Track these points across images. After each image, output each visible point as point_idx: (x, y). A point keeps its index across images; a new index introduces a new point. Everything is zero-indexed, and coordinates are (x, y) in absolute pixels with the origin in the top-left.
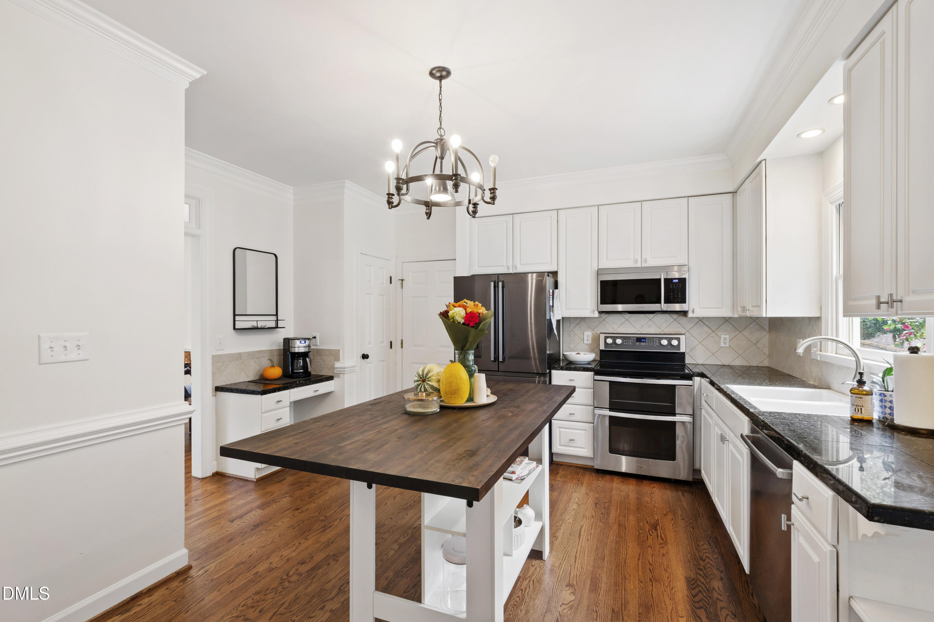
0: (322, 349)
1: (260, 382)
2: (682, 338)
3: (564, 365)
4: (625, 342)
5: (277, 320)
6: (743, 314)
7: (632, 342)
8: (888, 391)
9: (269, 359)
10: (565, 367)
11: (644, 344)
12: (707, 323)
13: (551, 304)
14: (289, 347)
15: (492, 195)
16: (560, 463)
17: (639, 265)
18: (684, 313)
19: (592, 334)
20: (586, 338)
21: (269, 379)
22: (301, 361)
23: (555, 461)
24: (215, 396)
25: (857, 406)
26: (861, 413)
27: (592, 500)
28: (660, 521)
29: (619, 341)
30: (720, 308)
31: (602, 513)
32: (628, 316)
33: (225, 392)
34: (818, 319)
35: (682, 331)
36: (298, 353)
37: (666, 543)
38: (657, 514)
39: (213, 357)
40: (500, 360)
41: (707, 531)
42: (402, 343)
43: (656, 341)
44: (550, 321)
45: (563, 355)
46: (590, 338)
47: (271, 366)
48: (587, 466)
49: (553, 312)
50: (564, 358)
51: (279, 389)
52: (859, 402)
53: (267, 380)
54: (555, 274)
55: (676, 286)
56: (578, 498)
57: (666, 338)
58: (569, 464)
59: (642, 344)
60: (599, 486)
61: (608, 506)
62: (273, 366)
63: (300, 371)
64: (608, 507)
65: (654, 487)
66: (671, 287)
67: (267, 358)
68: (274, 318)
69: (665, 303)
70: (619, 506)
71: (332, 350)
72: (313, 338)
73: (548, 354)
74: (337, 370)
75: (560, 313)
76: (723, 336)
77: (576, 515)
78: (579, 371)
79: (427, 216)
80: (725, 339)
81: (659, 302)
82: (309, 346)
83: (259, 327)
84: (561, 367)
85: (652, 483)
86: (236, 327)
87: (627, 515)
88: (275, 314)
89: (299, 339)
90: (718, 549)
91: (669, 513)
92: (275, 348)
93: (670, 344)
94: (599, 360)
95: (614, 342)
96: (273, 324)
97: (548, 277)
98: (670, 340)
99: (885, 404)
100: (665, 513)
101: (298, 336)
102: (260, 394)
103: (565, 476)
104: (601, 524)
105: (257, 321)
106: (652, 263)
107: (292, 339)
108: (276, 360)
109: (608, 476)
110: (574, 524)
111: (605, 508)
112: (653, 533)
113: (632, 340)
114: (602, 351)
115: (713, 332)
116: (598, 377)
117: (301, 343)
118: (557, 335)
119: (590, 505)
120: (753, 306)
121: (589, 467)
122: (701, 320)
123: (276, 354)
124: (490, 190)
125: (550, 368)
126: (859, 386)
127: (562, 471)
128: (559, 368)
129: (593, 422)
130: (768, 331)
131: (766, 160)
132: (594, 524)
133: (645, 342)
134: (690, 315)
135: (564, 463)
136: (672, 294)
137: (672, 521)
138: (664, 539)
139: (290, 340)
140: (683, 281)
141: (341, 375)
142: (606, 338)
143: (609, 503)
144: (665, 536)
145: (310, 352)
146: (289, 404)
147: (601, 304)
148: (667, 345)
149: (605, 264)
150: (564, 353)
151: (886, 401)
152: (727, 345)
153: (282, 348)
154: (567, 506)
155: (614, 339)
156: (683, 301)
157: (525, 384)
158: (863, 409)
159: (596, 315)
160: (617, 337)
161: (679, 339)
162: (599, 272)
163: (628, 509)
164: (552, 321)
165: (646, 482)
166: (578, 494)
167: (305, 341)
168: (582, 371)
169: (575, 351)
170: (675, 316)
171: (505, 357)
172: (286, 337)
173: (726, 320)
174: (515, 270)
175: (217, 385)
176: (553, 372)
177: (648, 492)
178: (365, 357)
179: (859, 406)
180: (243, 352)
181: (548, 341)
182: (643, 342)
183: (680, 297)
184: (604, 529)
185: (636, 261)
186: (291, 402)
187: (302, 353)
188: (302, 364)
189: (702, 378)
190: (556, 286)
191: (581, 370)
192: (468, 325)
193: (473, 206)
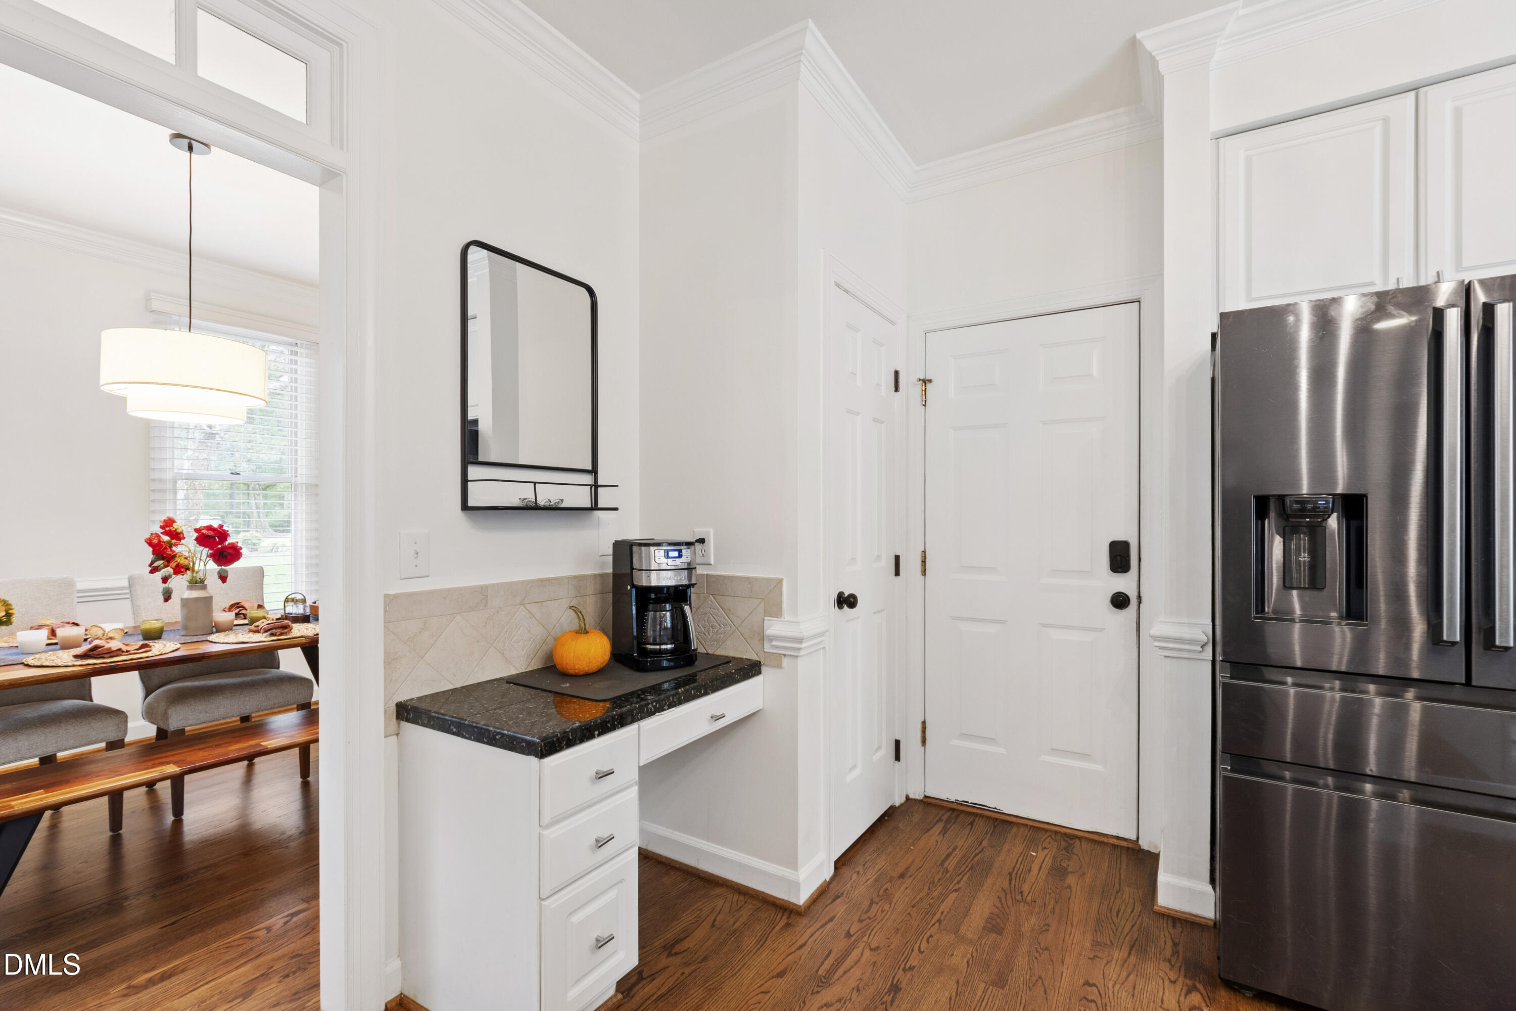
0: (724, 577)
1: (543, 686)
5: (595, 487)
9: (571, 607)
14: (632, 569)
21: (572, 672)
22: (668, 614)
24: (397, 734)
33: (423, 725)
36: (658, 589)
39: (390, 601)
42: (924, 562)
47: (575, 627)
51: (605, 727)
53: (565, 675)
62: (583, 631)
63: (663, 647)
67: (565, 603)
68: (588, 479)
71: (756, 579)
72: (697, 541)
74: (774, 643)
82: (690, 568)
83: (542, 502)
86: (471, 503)
88: (590, 468)
89: (659, 544)
92: (589, 571)
96: (582, 498)
101: (658, 538)
102: (536, 756)
105: (535, 483)
107: (641, 545)
108: (591, 607)
117: (667, 557)
123: (591, 588)
139: (635, 548)
141: (785, 662)
145: (693, 585)
146: (635, 775)
153: (610, 570)
167: (680, 551)
172: (620, 539)
175: (403, 697)
178: (846, 601)
180: (493, 585)
186: (644, 766)
187: (668, 587)
188: (669, 624)
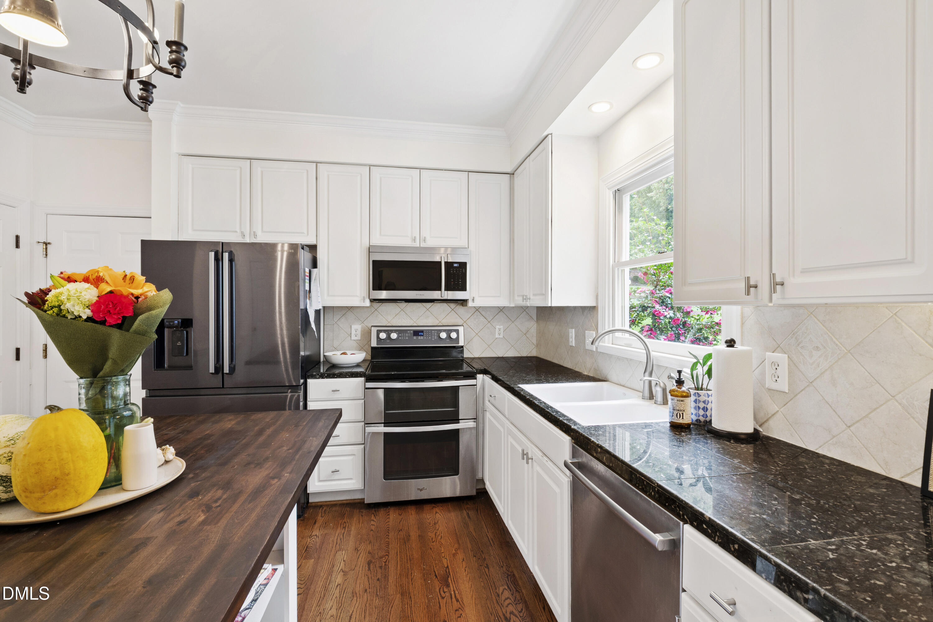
2: (461, 329)
3: (325, 371)
4: (401, 336)
6: (524, 304)
7: (408, 336)
8: (702, 389)
10: (327, 374)
11: (422, 338)
12: (483, 313)
13: (307, 288)
15: (174, 57)
16: (319, 504)
17: (417, 244)
18: (463, 302)
19: (362, 328)
20: (353, 332)
23: (312, 503)
25: (678, 410)
26: (683, 418)
27: (363, 558)
28: (450, 567)
29: (394, 336)
30: (499, 297)
31: (378, 580)
32: (404, 304)
34: (593, 309)
35: (460, 322)
37: (463, 606)
38: (446, 557)
40: (224, 372)
41: (502, 567)
42: (45, 350)
43: (434, 334)
44: (305, 312)
45: (324, 356)
46: (359, 333)
48: (355, 501)
49: (309, 299)
50: (325, 360)
52: (680, 406)
54: (313, 248)
55: (456, 271)
56: (344, 561)
57: (444, 331)
58: (331, 503)
59: (419, 338)
60: (372, 530)
61: (385, 562)
64: (385, 565)
65: (436, 513)
66: (452, 271)
69: (445, 290)
70: (399, 560)
73: (303, 357)
75: (320, 300)
76: (498, 327)
77: (342, 595)
78: (346, 377)
79: (17, 83)
80: (500, 329)
81: (440, 289)
84: (322, 374)
85: (434, 507)
87: (410, 571)
90: (519, 592)
91: (458, 552)
93: (449, 337)
94: (370, 359)
95: (389, 337)
97: (302, 250)
98: (449, 332)
99: (699, 405)
100: (454, 552)
103: (325, 525)
104: (377, 601)
106: (430, 243)
109: (382, 509)
110: (338, 617)
111: (381, 567)
112: (444, 592)
113: (408, 333)
114: (373, 349)
115: (489, 322)
116: (370, 385)
118: (315, 330)
119: (361, 569)
120: (534, 295)
121: (358, 501)
122: (477, 309)
124: (169, 44)
125: (306, 376)
126: (678, 387)
127: (322, 517)
128: (318, 376)
129: (363, 442)
130: (536, 320)
131: (553, 134)
132: (368, 605)
133: (423, 335)
134: (470, 304)
135: (324, 503)
136: (452, 280)
137: (464, 562)
138: (460, 600)
140: (463, 265)
142: (379, 332)
143: (387, 557)
144: (460, 594)
147: (374, 289)
148: (446, 338)
149: (378, 240)
150: (325, 354)
151: (700, 401)
152: (501, 336)
154: (328, 582)
155: (388, 333)
156: (464, 288)
157: (260, 415)
158: (684, 414)
159: (367, 303)
160: (392, 331)
161: (457, 331)
162: (370, 250)
163: (410, 561)
164: (309, 310)
165: (427, 507)
166: (344, 552)
168: (349, 377)
169: (340, 350)
170: (453, 305)
171: (235, 366)
173: (501, 310)
174: (254, 239)
176: (310, 381)
177: (431, 522)
179: (680, 411)
181: (302, 338)
182: (421, 335)
183: (460, 284)
184: (383, 609)
185: (414, 240)
189: (484, 375)
190: (315, 265)
191: (349, 375)
192: (103, 323)
193: (142, 86)
